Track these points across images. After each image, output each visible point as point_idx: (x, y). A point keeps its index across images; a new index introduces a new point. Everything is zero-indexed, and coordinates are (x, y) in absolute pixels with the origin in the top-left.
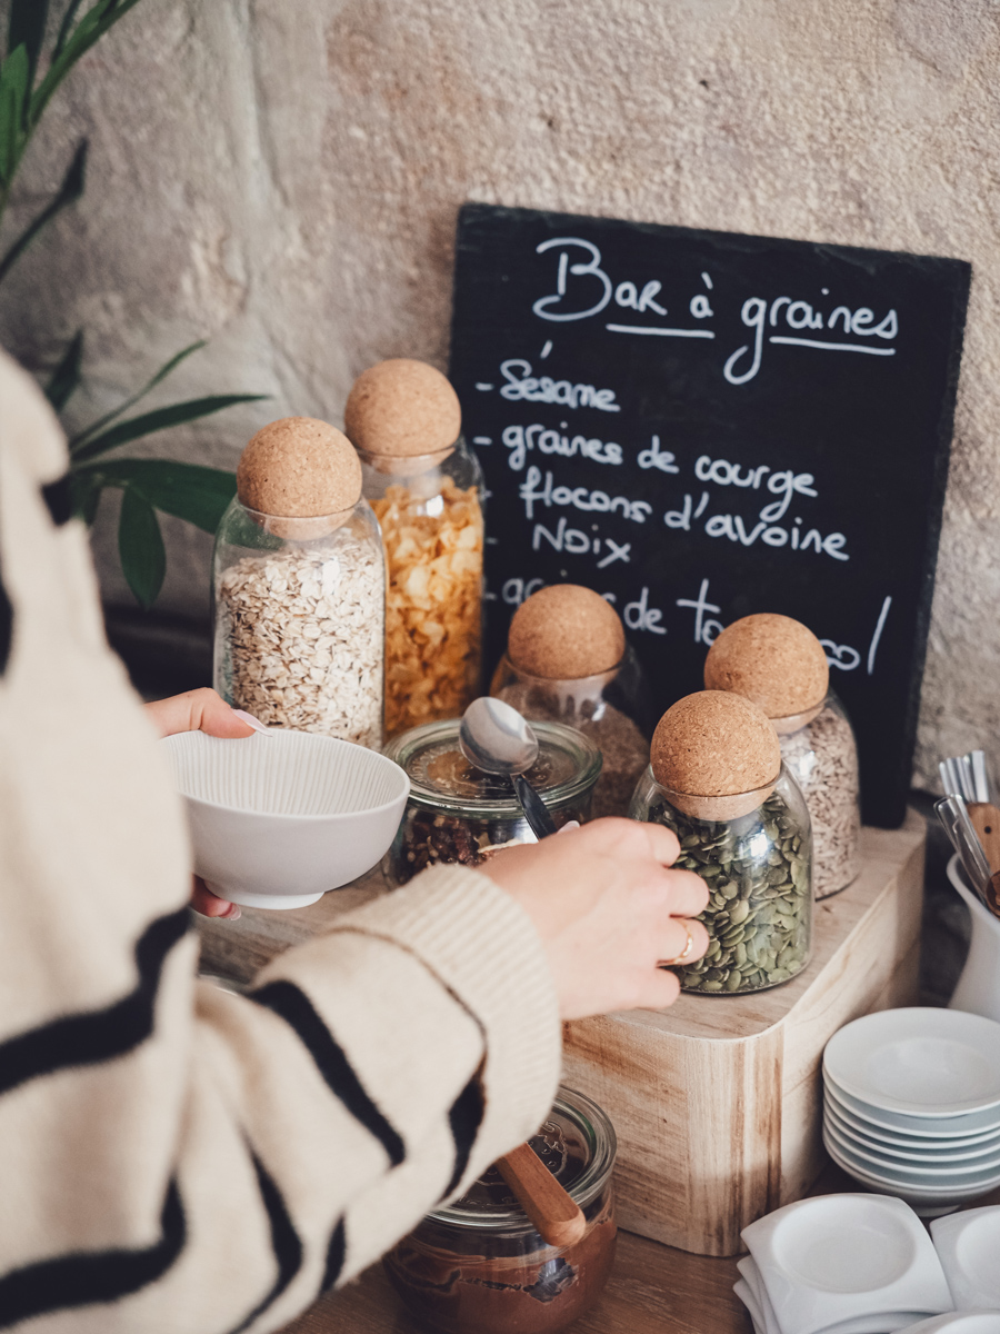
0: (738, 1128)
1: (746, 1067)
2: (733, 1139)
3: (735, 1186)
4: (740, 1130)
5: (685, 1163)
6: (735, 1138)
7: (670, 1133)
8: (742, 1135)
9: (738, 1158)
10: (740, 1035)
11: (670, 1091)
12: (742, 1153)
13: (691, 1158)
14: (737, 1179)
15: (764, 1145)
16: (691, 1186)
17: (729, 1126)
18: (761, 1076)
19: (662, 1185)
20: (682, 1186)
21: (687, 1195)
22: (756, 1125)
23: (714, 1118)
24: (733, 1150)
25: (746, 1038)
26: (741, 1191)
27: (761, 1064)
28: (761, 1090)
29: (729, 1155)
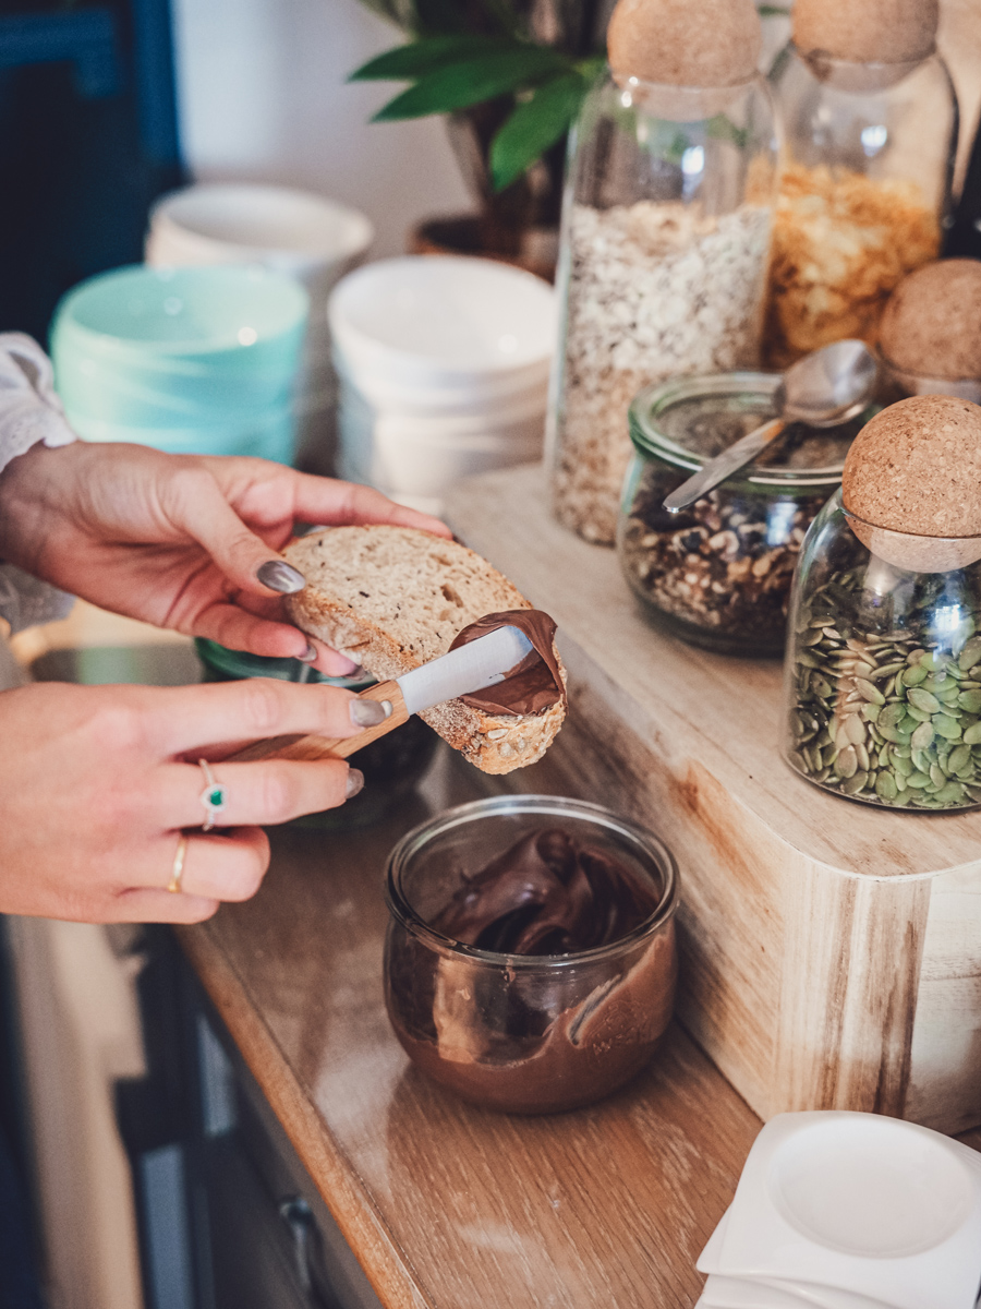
0: (838, 991)
1: (856, 914)
2: (829, 1004)
3: (827, 1068)
4: (840, 997)
5: (775, 1012)
6: (833, 1004)
7: (767, 968)
8: (843, 1004)
9: (835, 1033)
10: (856, 868)
11: (771, 912)
12: (840, 1028)
13: (782, 1007)
14: (831, 1058)
15: (877, 1031)
16: (778, 1043)
17: (826, 985)
18: (879, 936)
19: (756, 1032)
20: (770, 1041)
21: (774, 1053)
22: (864, 998)
23: (810, 968)
24: (830, 1019)
25: (859, 875)
26: (834, 1077)
27: (880, 919)
28: (878, 954)
29: (822, 1023)
